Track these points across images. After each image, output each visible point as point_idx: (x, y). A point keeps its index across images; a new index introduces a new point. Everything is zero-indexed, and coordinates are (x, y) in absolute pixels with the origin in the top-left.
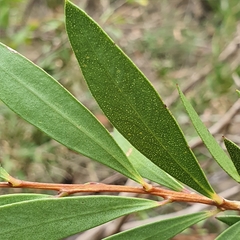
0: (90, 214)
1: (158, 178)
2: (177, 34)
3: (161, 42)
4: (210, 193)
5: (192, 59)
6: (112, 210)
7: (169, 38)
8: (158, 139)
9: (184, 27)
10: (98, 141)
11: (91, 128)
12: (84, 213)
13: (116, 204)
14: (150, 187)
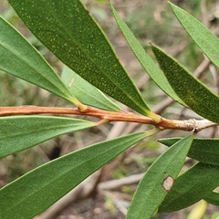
0: (21, 136)
1: (97, 102)
2: (157, 16)
3: (143, 23)
4: (146, 111)
5: (170, 38)
6: (44, 131)
7: (150, 19)
8: (85, 50)
9: (163, 9)
10: (24, 58)
11: (16, 46)
12: (15, 134)
13: (48, 125)
14: (85, 108)
